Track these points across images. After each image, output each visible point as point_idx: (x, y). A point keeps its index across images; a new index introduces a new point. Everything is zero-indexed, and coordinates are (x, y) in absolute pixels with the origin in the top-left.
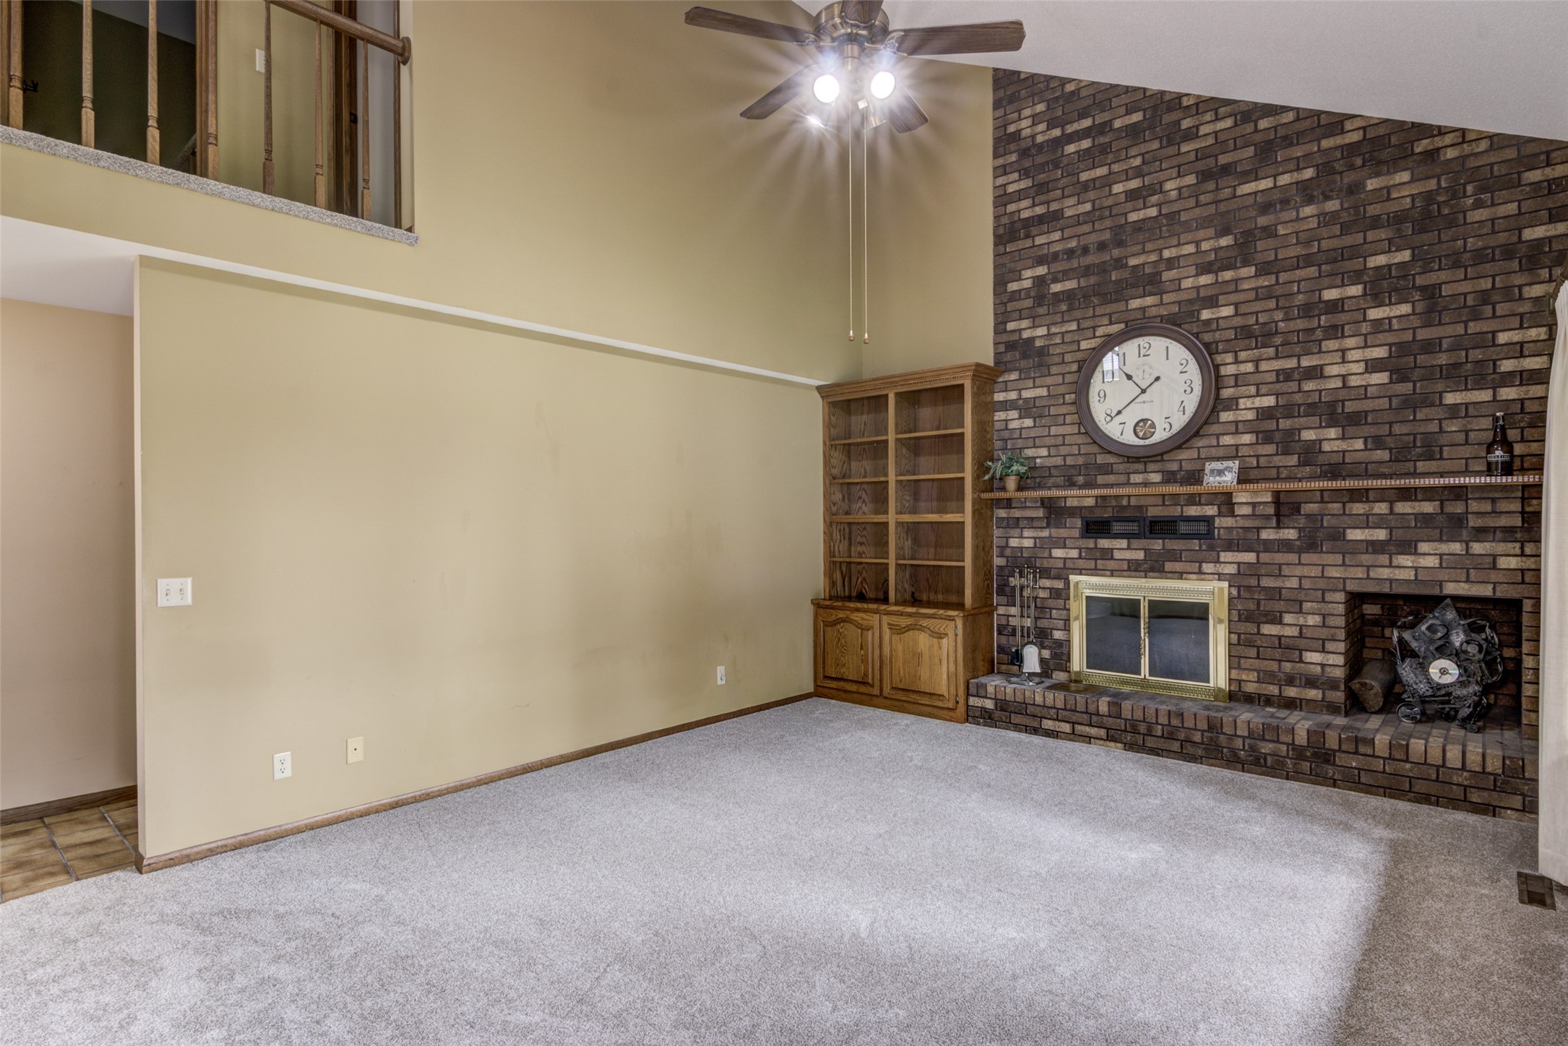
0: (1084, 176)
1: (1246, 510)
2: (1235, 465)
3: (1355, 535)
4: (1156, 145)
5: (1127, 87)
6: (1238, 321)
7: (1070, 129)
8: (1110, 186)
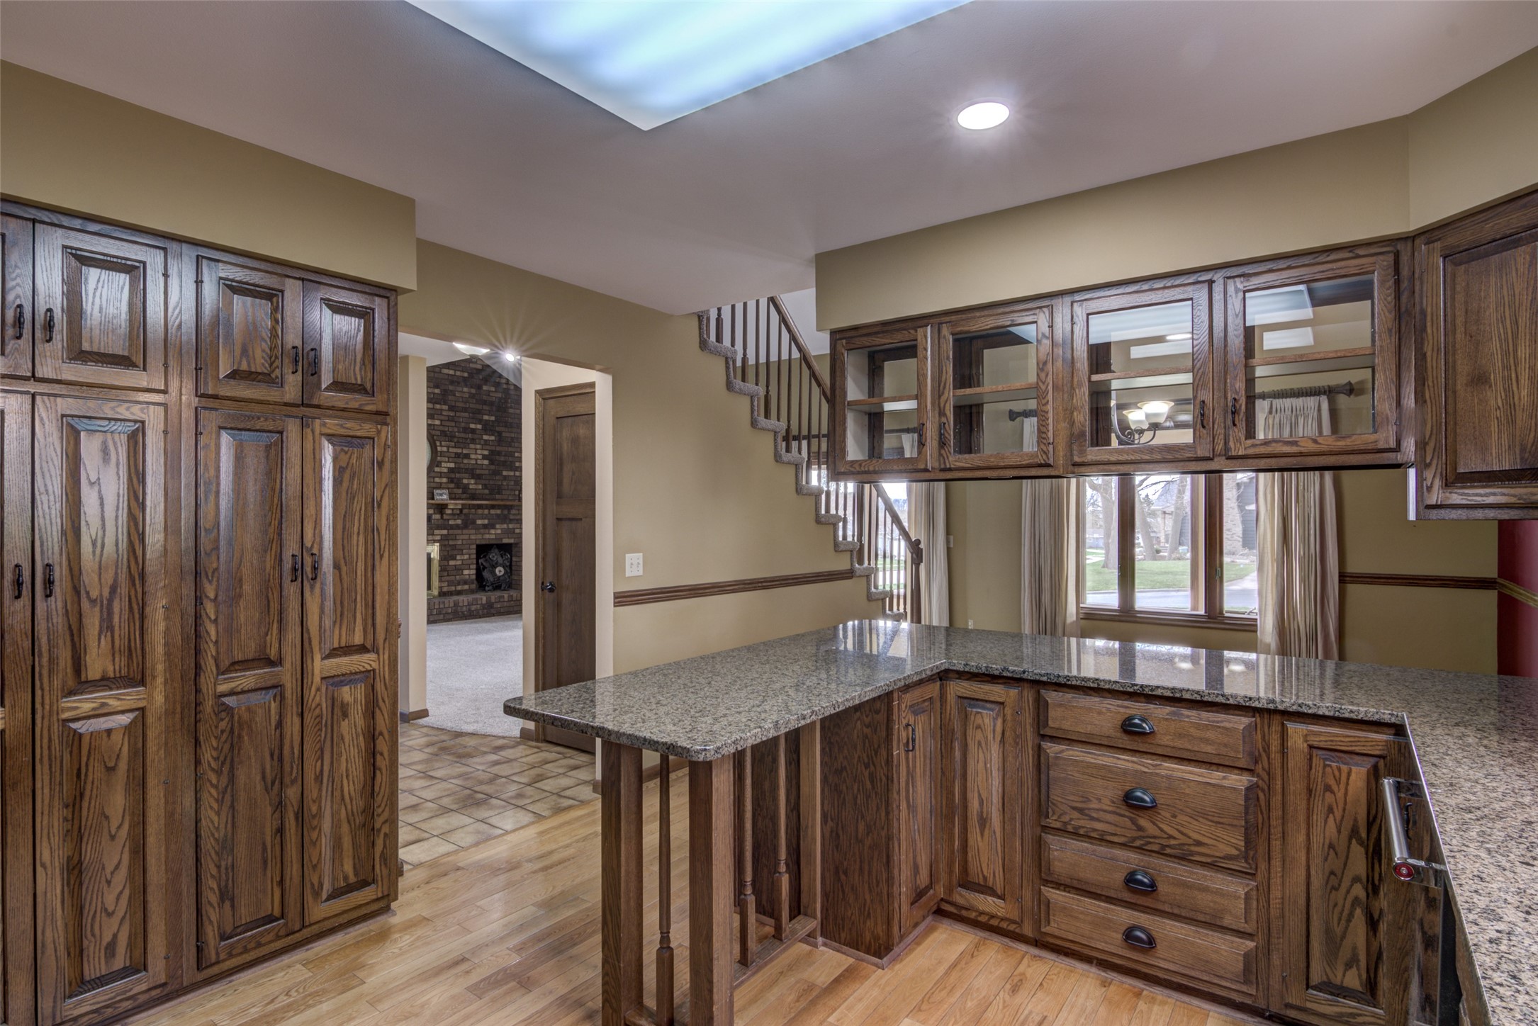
1: (449, 512)
2: (446, 491)
3: (479, 522)
6: (441, 428)
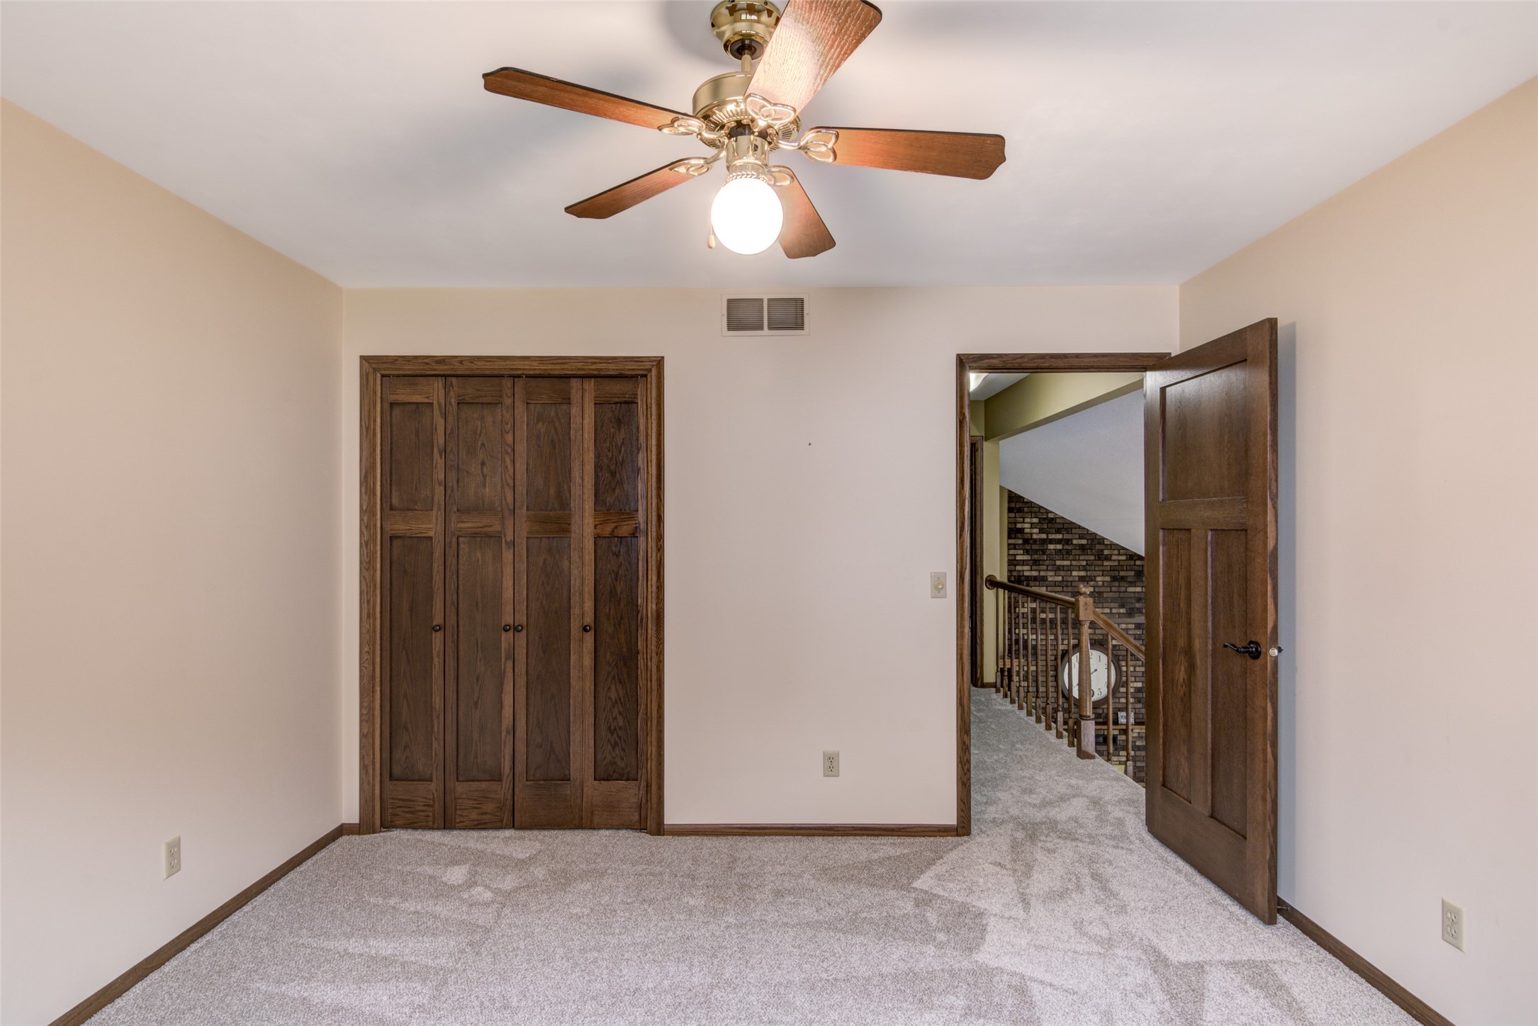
0: (1058, 563)
4: (1092, 558)
5: (1080, 526)
7: (1051, 536)
8: (1071, 571)
